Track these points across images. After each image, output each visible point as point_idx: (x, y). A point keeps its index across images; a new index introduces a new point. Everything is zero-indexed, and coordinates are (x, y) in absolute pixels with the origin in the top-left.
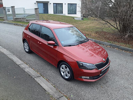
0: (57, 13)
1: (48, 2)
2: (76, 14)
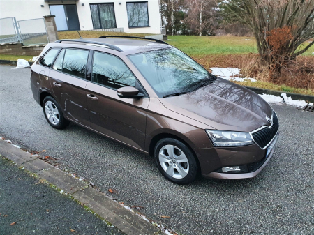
0: (101, 28)
2: (149, 26)
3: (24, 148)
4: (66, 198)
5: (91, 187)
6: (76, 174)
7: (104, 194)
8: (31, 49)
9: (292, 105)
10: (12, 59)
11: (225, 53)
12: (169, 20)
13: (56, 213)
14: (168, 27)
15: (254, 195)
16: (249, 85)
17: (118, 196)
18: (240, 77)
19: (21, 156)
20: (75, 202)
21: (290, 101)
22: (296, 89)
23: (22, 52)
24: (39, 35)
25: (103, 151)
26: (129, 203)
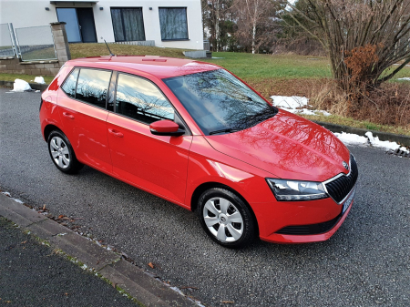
0: (125, 40)
1: (94, 3)
2: (187, 39)
3: (29, 203)
4: (90, 276)
5: (123, 259)
6: (103, 241)
7: (143, 270)
8: (33, 66)
9: (380, 148)
10: (6, 79)
11: (287, 77)
12: (213, 32)
13: (79, 298)
14: (212, 40)
15: (343, 271)
16: (323, 121)
17: (162, 272)
18: (309, 109)
19: (25, 216)
20: (104, 282)
21: (376, 142)
22: (383, 127)
23: (20, 70)
24: (43, 48)
25: (137, 208)
26: (176, 282)
